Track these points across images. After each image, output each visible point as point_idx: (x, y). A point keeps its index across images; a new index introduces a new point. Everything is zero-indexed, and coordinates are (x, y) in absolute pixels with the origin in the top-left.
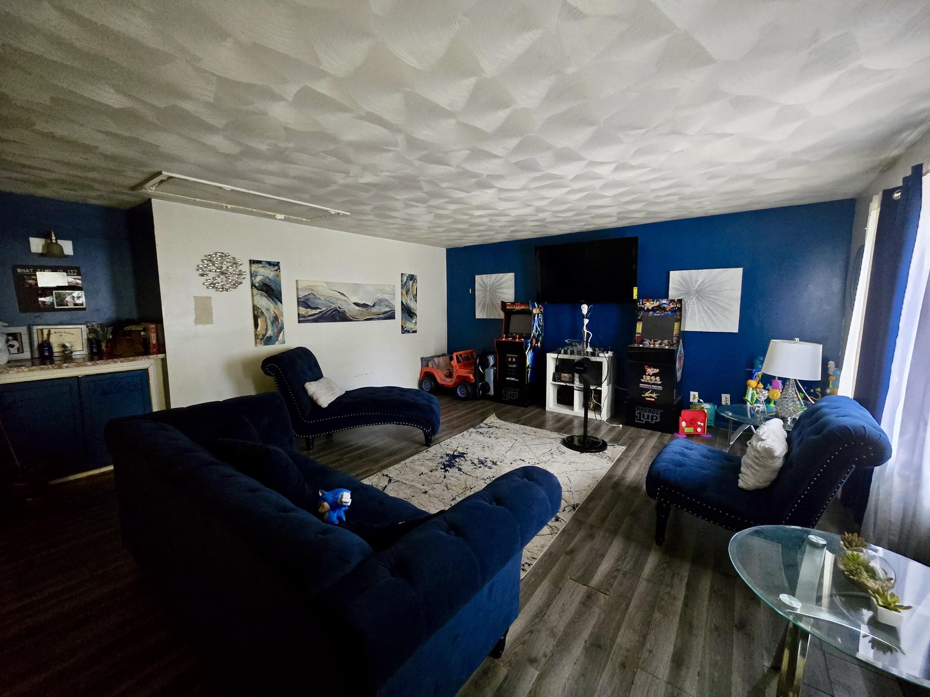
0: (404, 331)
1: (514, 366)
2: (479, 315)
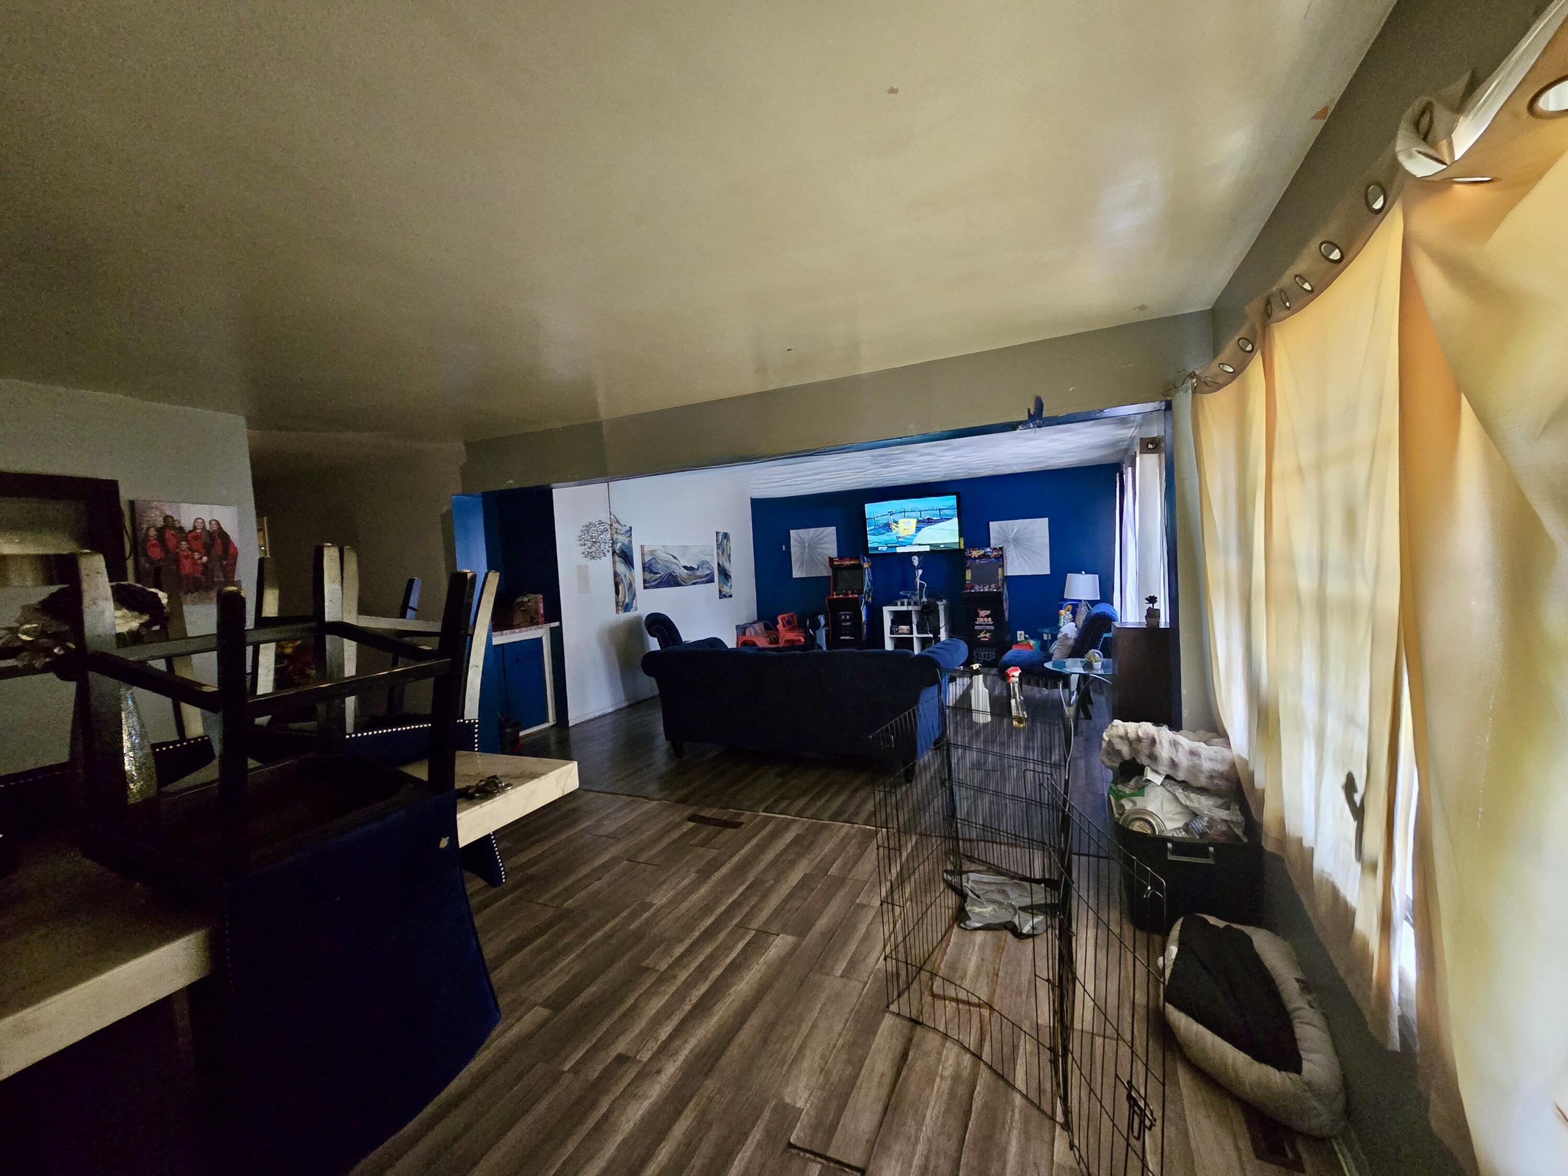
0: (722, 595)
1: (848, 624)
2: (796, 574)
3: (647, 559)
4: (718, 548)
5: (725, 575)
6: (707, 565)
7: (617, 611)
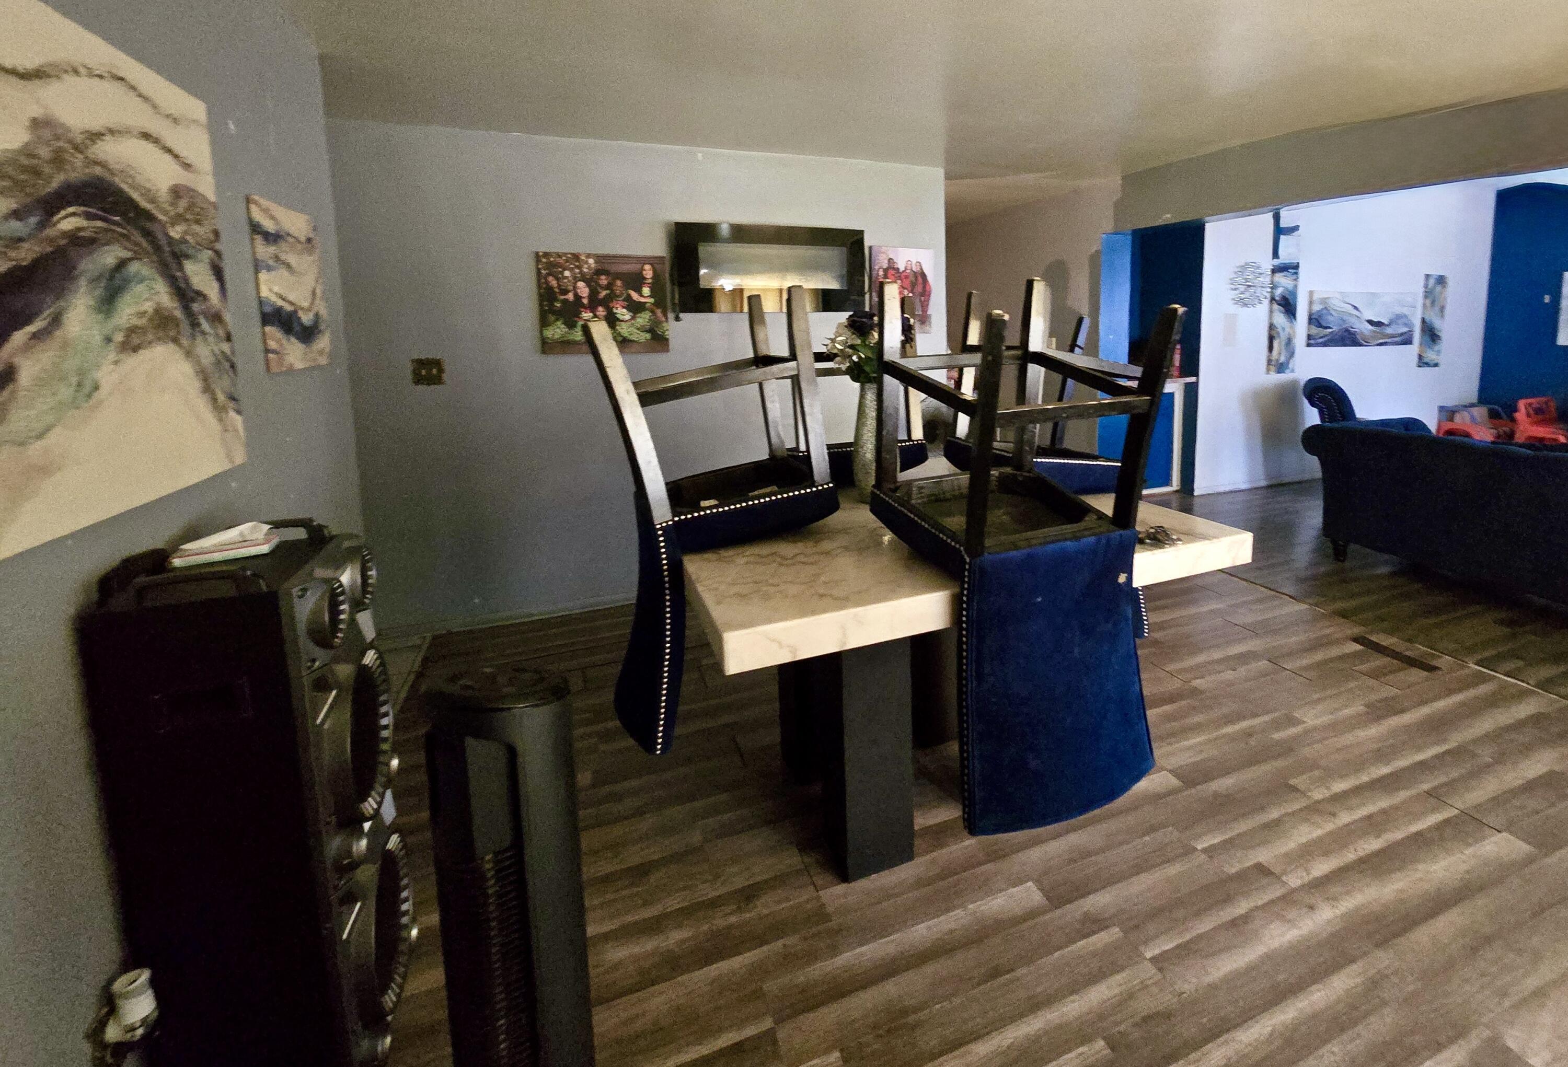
0: (1422, 362)
3: (1317, 308)
4: (1426, 297)
5: (1431, 334)
6: (1404, 320)
7: (1268, 371)
